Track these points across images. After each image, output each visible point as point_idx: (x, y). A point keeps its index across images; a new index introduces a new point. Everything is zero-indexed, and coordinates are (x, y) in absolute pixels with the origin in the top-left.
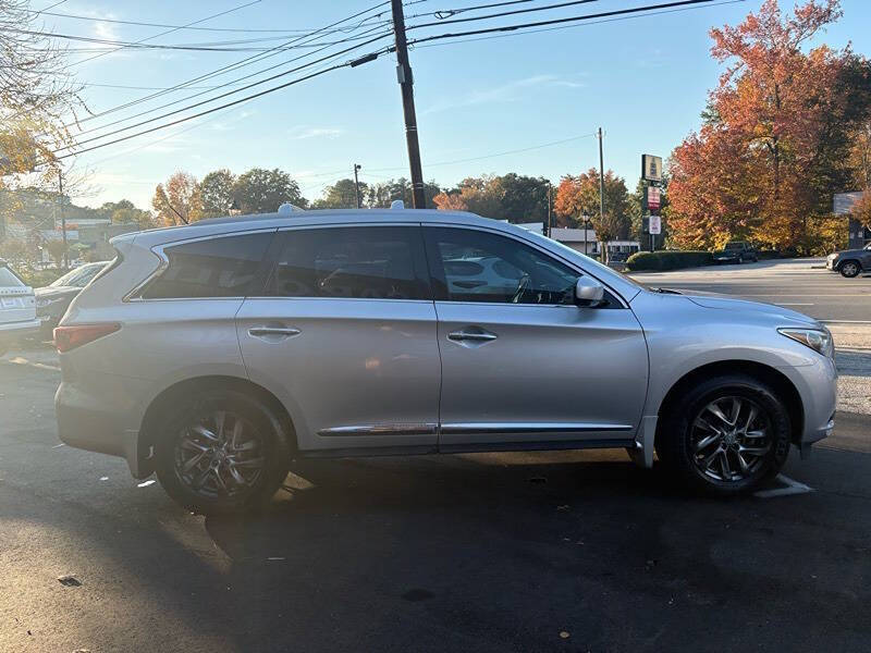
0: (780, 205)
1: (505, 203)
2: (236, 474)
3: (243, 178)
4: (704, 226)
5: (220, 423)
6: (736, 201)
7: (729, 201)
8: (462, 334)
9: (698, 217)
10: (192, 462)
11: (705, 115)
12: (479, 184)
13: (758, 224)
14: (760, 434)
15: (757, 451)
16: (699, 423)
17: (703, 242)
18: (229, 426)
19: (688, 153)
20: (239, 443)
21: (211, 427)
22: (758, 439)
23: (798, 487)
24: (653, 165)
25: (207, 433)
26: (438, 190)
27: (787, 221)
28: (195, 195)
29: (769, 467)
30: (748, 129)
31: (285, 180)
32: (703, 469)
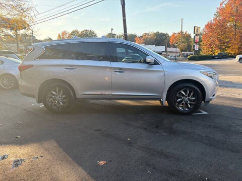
0: (236, 42)
1: (156, 40)
2: (61, 103)
3: (81, 32)
4: (212, 48)
5: (57, 90)
6: (222, 40)
7: (221, 41)
8: (117, 70)
9: (211, 45)
10: (51, 100)
11: (215, 15)
12: (148, 35)
13: (229, 47)
14: (194, 98)
15: (193, 103)
16: (178, 95)
17: (211, 53)
18: (59, 91)
19: (209, 26)
20: (62, 96)
21: (55, 91)
22: (194, 100)
23: (204, 113)
24: (197, 30)
25: (54, 93)
26: (136, 36)
27: (237, 47)
28: (69, 37)
29: (196, 107)
30: (227, 19)
31: (93, 33)
32: (178, 107)
